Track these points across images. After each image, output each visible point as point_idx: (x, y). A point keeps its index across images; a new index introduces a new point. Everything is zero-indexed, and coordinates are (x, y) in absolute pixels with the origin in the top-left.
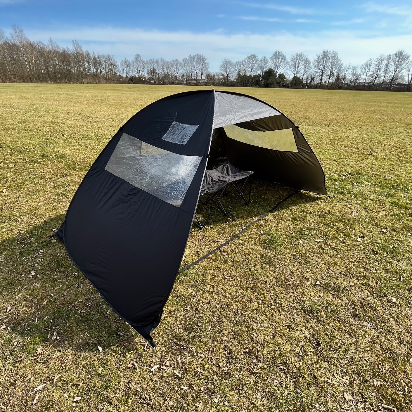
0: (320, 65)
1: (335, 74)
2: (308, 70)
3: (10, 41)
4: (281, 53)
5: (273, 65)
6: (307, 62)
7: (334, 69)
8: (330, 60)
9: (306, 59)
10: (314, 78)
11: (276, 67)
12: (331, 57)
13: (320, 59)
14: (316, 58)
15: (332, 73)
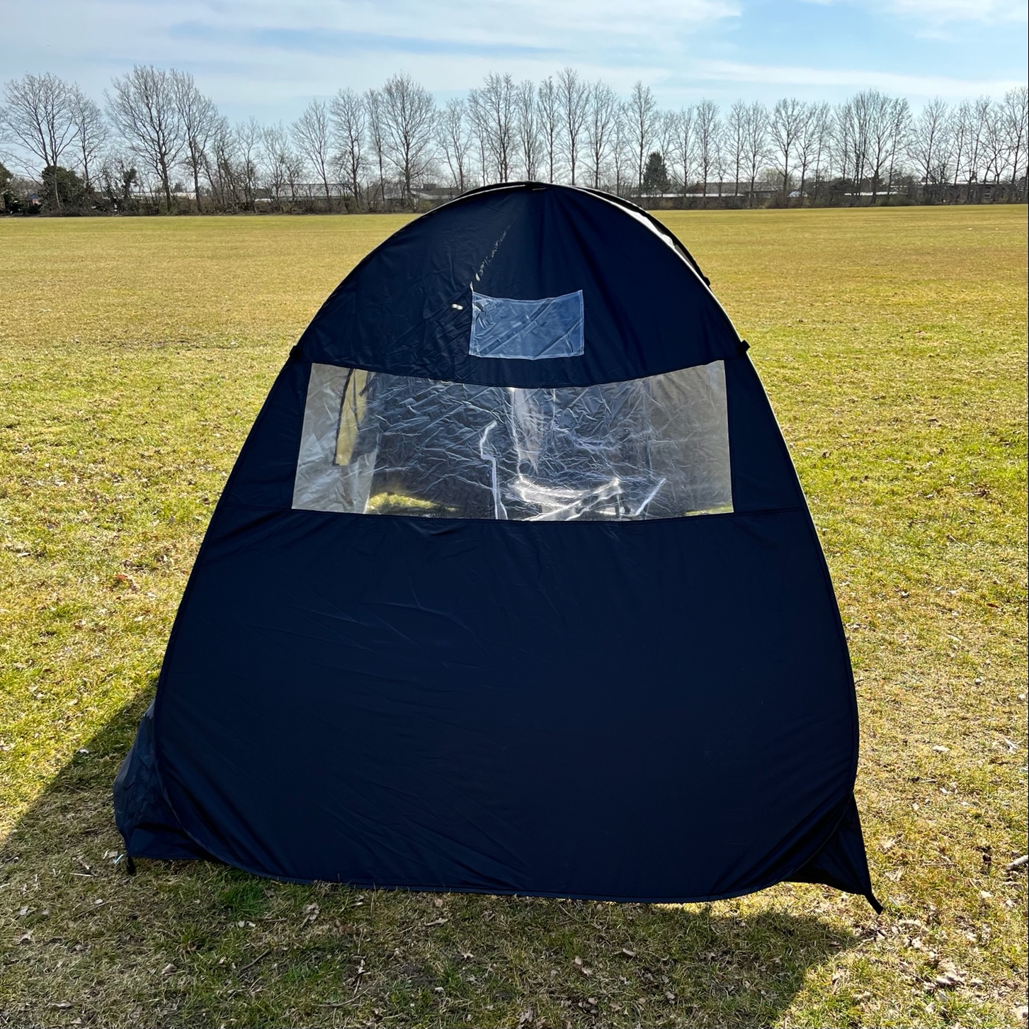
0: (139, 123)
2: (96, 141)
6: (82, 111)
7: (200, 138)
8: (174, 105)
9: (73, 98)
10: (133, 172)
12: (173, 96)
13: (132, 98)
14: (115, 94)
15: (197, 155)
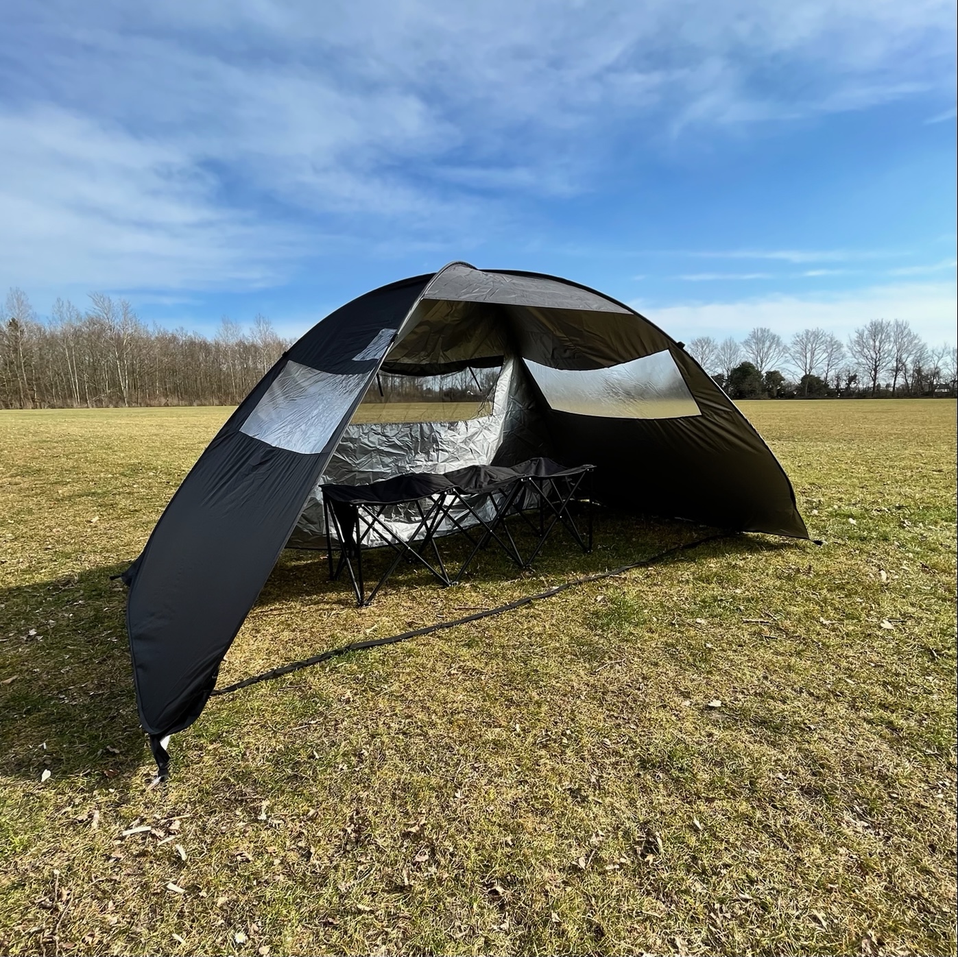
0: (865, 350)
1: (910, 366)
2: (837, 361)
3: (247, 339)
4: (768, 330)
5: (752, 355)
6: (833, 345)
7: (904, 356)
8: (892, 339)
9: (829, 339)
10: (855, 376)
11: (759, 359)
12: (892, 334)
13: (865, 337)
14: (855, 336)
15: (900, 365)
